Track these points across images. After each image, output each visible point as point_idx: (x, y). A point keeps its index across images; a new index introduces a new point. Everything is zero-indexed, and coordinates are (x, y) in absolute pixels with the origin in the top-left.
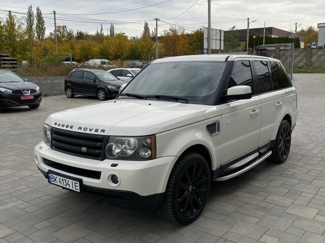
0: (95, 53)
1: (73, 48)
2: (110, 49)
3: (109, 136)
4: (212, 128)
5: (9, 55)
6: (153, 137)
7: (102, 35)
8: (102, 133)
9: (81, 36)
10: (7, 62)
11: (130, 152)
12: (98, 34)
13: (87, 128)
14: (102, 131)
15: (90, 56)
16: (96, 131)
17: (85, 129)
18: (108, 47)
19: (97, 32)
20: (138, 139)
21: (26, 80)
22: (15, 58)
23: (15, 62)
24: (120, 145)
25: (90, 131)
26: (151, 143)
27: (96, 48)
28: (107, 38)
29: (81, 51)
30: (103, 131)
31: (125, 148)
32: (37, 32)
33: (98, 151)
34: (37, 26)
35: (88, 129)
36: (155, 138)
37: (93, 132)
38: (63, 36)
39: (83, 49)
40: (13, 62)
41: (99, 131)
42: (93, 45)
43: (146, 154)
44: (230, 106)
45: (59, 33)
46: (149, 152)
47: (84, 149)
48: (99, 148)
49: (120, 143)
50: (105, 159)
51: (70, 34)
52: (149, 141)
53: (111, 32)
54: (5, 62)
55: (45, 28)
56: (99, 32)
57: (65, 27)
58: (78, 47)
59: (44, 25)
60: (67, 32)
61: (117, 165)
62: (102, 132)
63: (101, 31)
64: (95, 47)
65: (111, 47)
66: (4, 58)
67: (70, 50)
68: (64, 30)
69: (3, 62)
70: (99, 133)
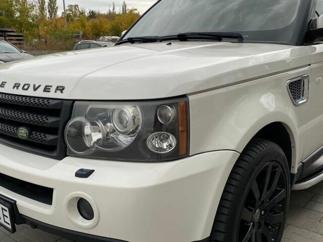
0: (106, 30)
1: (83, 26)
2: (122, 25)
3: (74, 101)
4: (296, 89)
5: (15, 31)
6: (181, 102)
7: (114, 13)
8: (59, 95)
9: (93, 15)
10: (13, 38)
11: (125, 141)
12: (110, 13)
13: (29, 85)
14: (57, 88)
15: (102, 34)
16: (47, 89)
17: (26, 87)
18: (120, 24)
19: (110, 11)
20: (142, 108)
21: (24, 51)
22: (21, 34)
23: (21, 38)
24: (100, 124)
25: (35, 89)
26: (176, 119)
27: (107, 26)
28: (119, 15)
29: (92, 29)
30: (61, 89)
31: (114, 131)
32: (49, 11)
33: (50, 137)
34: (49, 5)
35: (31, 88)
36: (187, 104)
37: (40, 93)
38: (75, 16)
39: (95, 27)
40: (19, 38)
41: (53, 89)
42: (105, 22)
43: (165, 145)
44: (317, 51)
45: (71, 12)
46: (172, 140)
47: (23, 132)
48: (52, 130)
49: (101, 118)
50: (66, 156)
51: (82, 13)
52: (171, 112)
53: (123, 10)
54: (11, 38)
55: (57, 7)
56: (112, 10)
57: (77, 6)
58: (89, 24)
59: (56, 4)
60: (79, 11)
61: (92, 172)
62: (59, 92)
63: (114, 9)
64: (106, 24)
65: (123, 23)
66: (9, 34)
67: (80, 28)
68: (76, 9)
69: (9, 38)
70: (52, 94)
